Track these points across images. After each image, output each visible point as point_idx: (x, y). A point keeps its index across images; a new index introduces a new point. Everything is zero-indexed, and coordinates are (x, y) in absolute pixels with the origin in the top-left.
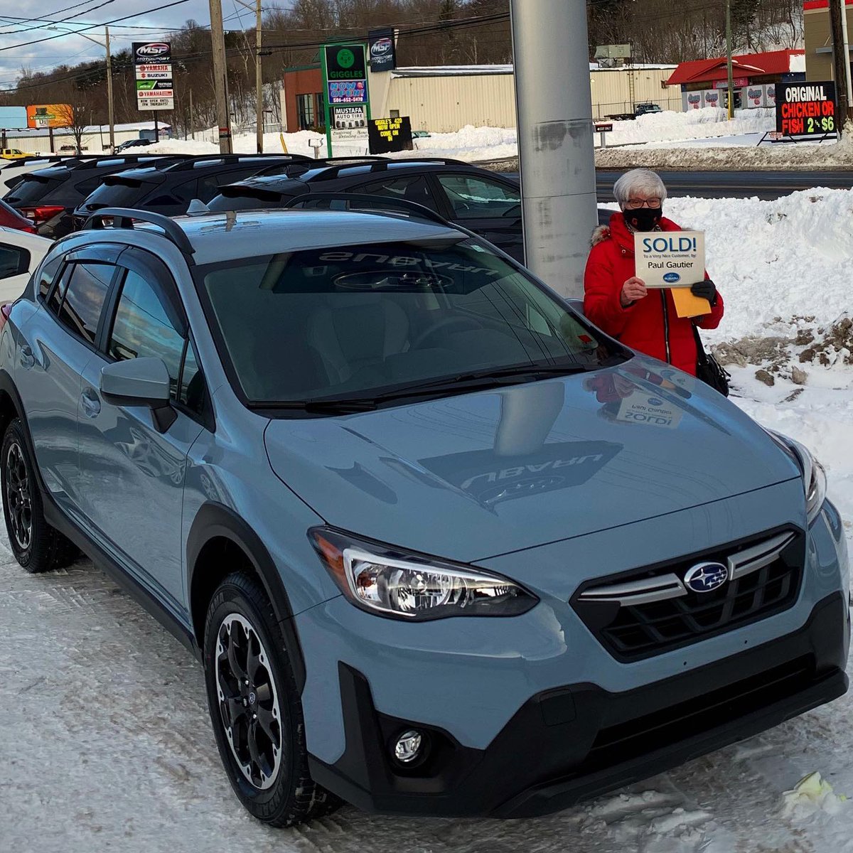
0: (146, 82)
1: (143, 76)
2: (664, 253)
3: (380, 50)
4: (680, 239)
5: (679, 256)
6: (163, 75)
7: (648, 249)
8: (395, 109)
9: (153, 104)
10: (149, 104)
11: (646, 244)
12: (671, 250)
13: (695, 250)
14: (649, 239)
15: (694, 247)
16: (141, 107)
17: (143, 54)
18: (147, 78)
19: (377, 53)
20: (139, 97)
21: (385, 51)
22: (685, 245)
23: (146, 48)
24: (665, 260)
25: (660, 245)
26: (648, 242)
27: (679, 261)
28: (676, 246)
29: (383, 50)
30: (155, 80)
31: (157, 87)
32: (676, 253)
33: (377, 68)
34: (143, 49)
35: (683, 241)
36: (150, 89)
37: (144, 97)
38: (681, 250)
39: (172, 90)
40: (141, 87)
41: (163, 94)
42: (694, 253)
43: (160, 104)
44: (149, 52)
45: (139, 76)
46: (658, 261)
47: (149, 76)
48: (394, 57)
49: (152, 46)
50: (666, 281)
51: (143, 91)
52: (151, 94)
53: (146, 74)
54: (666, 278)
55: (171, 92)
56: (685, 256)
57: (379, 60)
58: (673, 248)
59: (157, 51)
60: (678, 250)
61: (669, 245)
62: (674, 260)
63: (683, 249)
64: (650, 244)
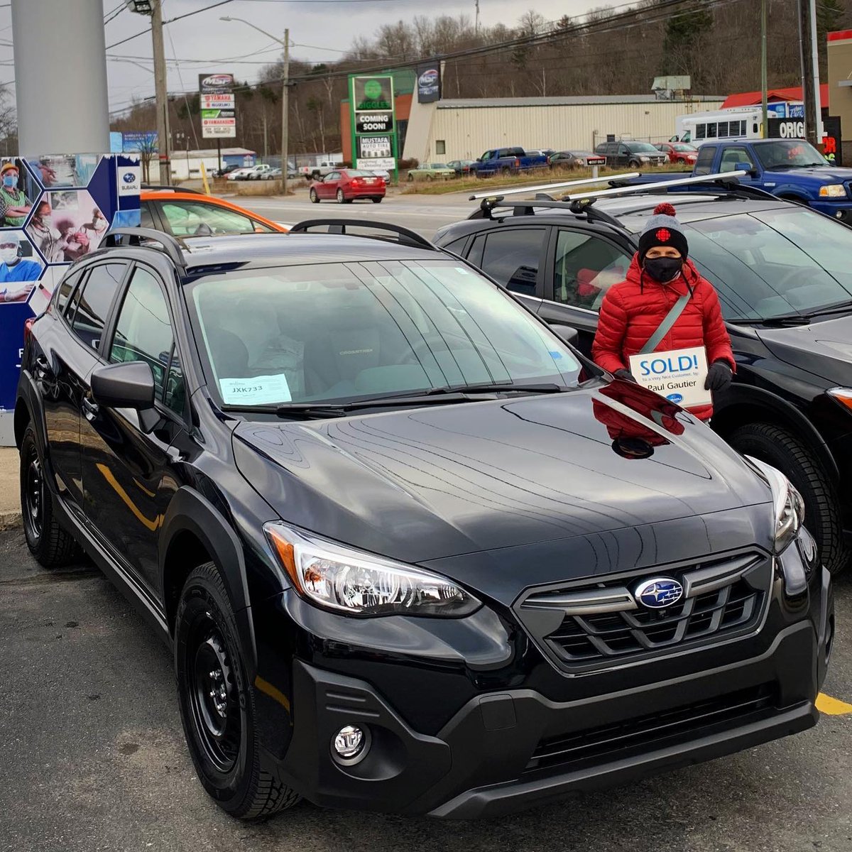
0: (211, 111)
1: (208, 105)
2: (663, 374)
3: (427, 81)
4: (680, 358)
5: (680, 376)
6: (226, 105)
7: (646, 372)
8: (441, 139)
9: (217, 132)
10: (213, 132)
11: (644, 367)
12: (671, 370)
13: (696, 368)
14: (646, 362)
15: (696, 364)
16: (205, 135)
17: (208, 85)
18: (211, 107)
19: (424, 84)
20: (203, 125)
21: (431, 83)
22: (685, 363)
23: (211, 79)
25: (659, 367)
26: (645, 365)
27: (680, 381)
28: (675, 366)
29: (429, 81)
30: (218, 109)
31: (220, 116)
32: (675, 373)
33: (424, 100)
34: (208, 80)
35: (682, 360)
36: (214, 118)
37: (208, 125)
38: (681, 369)
39: (234, 119)
40: (206, 116)
41: (227, 122)
42: (696, 371)
43: (223, 132)
44: (214, 83)
45: (204, 106)
46: (658, 384)
47: (213, 105)
48: (440, 89)
49: (217, 78)
51: (208, 120)
52: (215, 122)
53: (211, 104)
55: (232, 121)
56: (687, 375)
57: (426, 91)
58: (673, 369)
59: (220, 82)
60: (677, 370)
61: (668, 366)
62: (675, 381)
63: (683, 368)
64: (648, 366)
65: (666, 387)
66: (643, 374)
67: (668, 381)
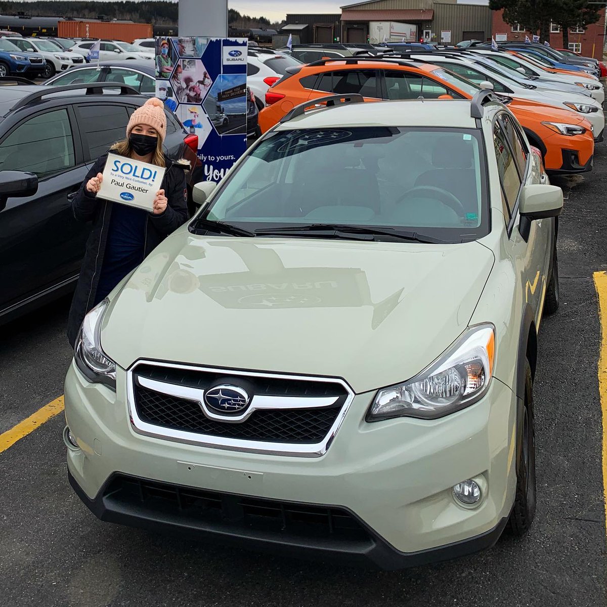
2: (127, 176)
4: (144, 169)
5: (139, 181)
7: (116, 169)
11: (115, 165)
12: (134, 175)
13: (153, 181)
14: (119, 162)
15: (154, 178)
22: (147, 174)
24: (126, 182)
25: (127, 169)
26: (117, 163)
27: (137, 185)
28: (139, 173)
32: (137, 179)
35: (145, 171)
38: (142, 177)
42: (152, 183)
46: (121, 181)
50: (122, 197)
54: (122, 196)
56: (144, 183)
58: (136, 175)
60: (139, 177)
61: (133, 171)
62: (134, 184)
63: (144, 177)
64: (119, 165)
65: (125, 185)
66: (113, 170)
67: (129, 182)
